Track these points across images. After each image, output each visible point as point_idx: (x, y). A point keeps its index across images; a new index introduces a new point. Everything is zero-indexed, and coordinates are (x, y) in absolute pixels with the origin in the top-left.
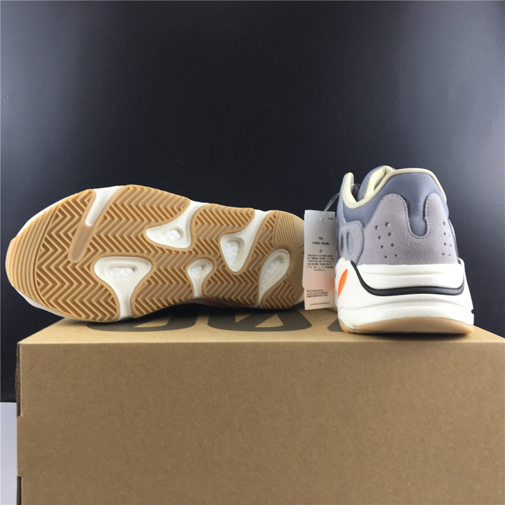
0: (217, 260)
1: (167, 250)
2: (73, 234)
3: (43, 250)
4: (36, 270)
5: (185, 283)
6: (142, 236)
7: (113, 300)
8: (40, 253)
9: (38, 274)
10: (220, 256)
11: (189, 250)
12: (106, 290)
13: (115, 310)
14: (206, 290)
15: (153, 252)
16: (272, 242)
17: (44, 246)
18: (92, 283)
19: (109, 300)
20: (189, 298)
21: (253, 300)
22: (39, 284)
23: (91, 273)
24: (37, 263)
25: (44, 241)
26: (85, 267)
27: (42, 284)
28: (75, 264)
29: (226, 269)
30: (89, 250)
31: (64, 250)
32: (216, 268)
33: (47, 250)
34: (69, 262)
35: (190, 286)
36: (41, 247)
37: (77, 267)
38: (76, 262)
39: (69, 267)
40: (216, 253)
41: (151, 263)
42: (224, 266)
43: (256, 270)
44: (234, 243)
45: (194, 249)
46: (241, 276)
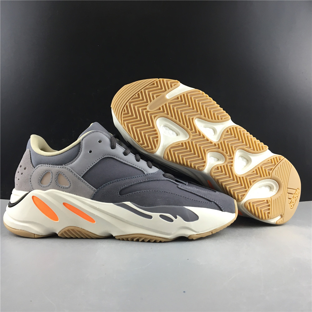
0: (229, 159)
1: (203, 135)
2: (157, 96)
3: (137, 96)
4: (128, 104)
5: (203, 159)
6: (192, 119)
7: (157, 141)
8: (134, 97)
9: (127, 106)
10: (232, 159)
11: (215, 143)
12: (157, 134)
13: (155, 147)
14: (213, 171)
15: (194, 130)
16: (271, 172)
17: (138, 94)
18: (151, 126)
19: (155, 140)
20: (201, 168)
21: (240, 197)
22: (124, 111)
23: (154, 121)
24: (130, 101)
25: (140, 92)
26: (153, 116)
27: (126, 112)
28: (148, 112)
29: (232, 167)
30: (160, 109)
31: (147, 102)
32: (226, 163)
33: (139, 97)
34: (146, 109)
35: (205, 162)
36: (137, 94)
37: (149, 114)
38: (149, 110)
39: (144, 111)
40: (230, 155)
41: (189, 136)
42: (232, 166)
43: (252, 181)
44: (245, 160)
45: (218, 144)
46: (239, 178)
